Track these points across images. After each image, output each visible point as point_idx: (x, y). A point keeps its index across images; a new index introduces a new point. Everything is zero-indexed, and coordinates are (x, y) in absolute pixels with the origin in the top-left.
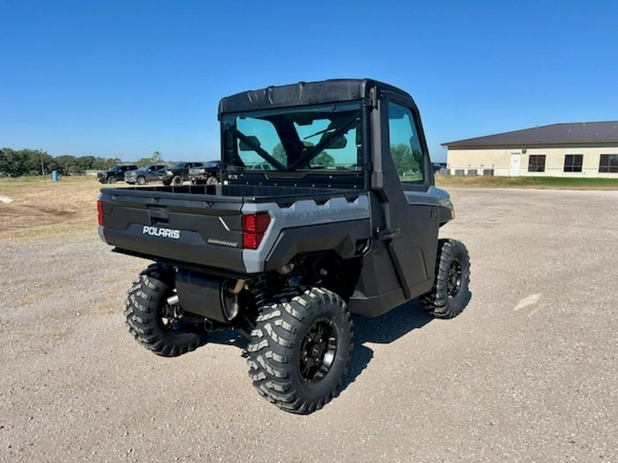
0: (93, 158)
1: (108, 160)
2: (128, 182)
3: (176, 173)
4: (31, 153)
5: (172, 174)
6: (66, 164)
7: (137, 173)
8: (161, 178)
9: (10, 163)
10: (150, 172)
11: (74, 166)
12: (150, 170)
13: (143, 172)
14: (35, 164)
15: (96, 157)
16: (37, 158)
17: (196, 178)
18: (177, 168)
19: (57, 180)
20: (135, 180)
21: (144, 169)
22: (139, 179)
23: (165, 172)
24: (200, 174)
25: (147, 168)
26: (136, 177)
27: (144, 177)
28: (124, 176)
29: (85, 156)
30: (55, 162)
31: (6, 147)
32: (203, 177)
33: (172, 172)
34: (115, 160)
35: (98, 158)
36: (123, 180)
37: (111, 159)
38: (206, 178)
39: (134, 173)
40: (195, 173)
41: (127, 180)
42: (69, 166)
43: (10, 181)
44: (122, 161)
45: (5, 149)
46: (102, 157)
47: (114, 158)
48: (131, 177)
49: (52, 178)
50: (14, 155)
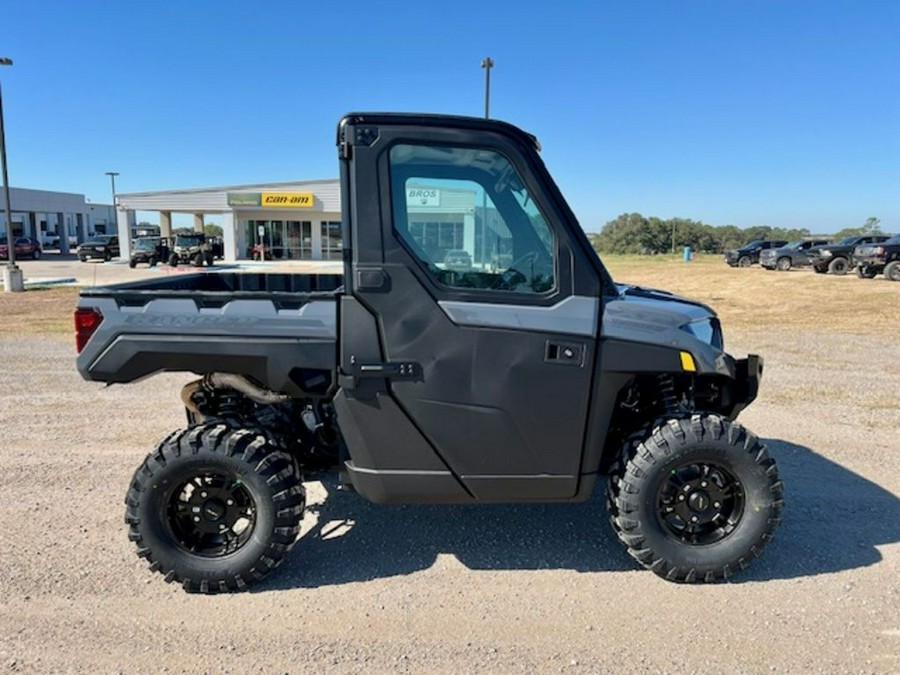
0: (768, 229)
1: (789, 232)
2: (763, 266)
3: (836, 253)
4: (681, 223)
5: (830, 254)
6: (724, 238)
7: (778, 252)
8: (811, 261)
9: (655, 237)
10: (800, 251)
11: (734, 241)
12: (801, 248)
13: (789, 250)
14: (683, 237)
15: (772, 228)
16: (688, 229)
17: (865, 263)
18: (843, 245)
19: (689, 259)
20: (774, 263)
21: (791, 246)
22: (780, 262)
23: (818, 252)
24: (873, 256)
25: (798, 244)
26: (775, 259)
27: (790, 259)
28: (759, 256)
29: (756, 225)
30: (710, 236)
31: (653, 216)
32: (878, 262)
33: (832, 252)
34: (800, 232)
35: (776, 229)
36: (757, 262)
37: (795, 230)
38: (884, 263)
39: (773, 253)
40: (864, 254)
41: (761, 263)
42: (727, 240)
43: (641, 259)
44: (812, 233)
45: (651, 219)
46: (781, 228)
47: (799, 229)
48: (769, 258)
49: (682, 257)
50: (660, 226)
